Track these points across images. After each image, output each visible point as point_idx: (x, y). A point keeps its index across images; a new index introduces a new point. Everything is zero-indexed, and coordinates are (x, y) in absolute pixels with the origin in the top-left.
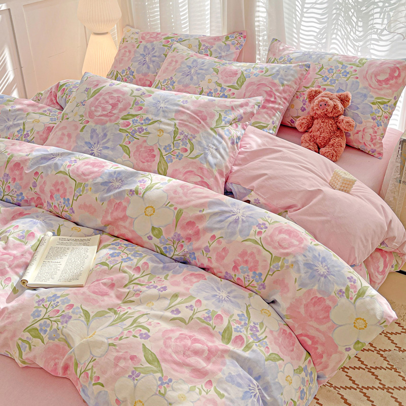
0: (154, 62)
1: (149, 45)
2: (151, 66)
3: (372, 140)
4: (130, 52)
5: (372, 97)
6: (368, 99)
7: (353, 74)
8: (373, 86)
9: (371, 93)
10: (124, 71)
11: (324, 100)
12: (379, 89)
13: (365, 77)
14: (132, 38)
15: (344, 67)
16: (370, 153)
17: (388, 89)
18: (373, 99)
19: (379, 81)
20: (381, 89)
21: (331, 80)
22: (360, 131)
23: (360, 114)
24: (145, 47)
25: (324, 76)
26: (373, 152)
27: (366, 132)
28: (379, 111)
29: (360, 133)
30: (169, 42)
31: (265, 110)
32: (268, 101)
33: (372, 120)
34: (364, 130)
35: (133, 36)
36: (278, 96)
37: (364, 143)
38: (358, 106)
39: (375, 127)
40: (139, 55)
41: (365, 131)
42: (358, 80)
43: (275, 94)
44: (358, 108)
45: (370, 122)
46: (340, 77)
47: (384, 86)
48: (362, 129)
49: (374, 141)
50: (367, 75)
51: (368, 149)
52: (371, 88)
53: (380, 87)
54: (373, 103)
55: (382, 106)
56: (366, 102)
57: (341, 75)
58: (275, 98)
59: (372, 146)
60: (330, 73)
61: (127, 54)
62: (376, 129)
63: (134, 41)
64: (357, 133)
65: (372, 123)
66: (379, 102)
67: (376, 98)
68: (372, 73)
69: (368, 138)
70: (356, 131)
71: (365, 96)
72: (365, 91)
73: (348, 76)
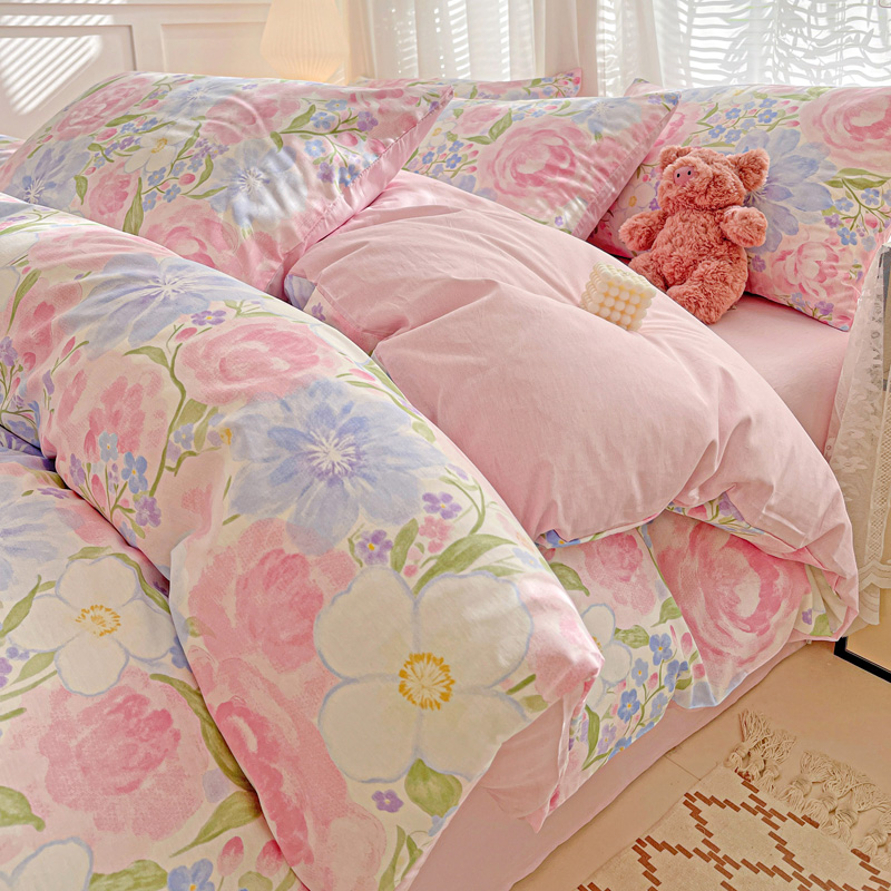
5: (832, 168)
6: (819, 172)
7: (787, 115)
8: (837, 141)
9: (828, 159)
12: (853, 149)
13: (817, 122)
16: (818, 314)
17: (878, 148)
18: (835, 173)
19: (855, 130)
20: (861, 149)
21: (730, 133)
22: (790, 253)
23: (793, 210)
25: (714, 125)
26: (826, 312)
27: (806, 257)
28: (850, 205)
29: (788, 257)
31: (540, 189)
32: (553, 169)
33: (827, 227)
34: (800, 251)
36: (582, 161)
37: (801, 286)
38: (790, 189)
39: (834, 244)
41: (804, 253)
42: (797, 128)
43: (573, 155)
44: (789, 195)
45: (821, 230)
46: (754, 125)
47: (869, 141)
48: (796, 248)
49: (828, 282)
50: (824, 116)
51: (810, 303)
52: (830, 146)
53: (857, 144)
54: (834, 184)
55: (859, 193)
56: (813, 178)
57: (756, 120)
58: (572, 164)
59: (823, 295)
60: (730, 118)
62: (836, 249)
64: (782, 258)
65: (824, 232)
66: (851, 182)
67: (844, 171)
68: (839, 112)
70: (778, 253)
71: (813, 165)
72: (813, 154)
73: (774, 120)
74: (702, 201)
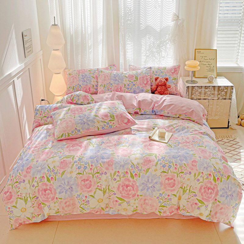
0: (88, 80)
1: (84, 74)
2: (88, 81)
3: (176, 90)
4: (76, 78)
10: (76, 86)
11: (161, 80)
14: (74, 73)
15: (160, 70)
24: (82, 75)
30: (91, 72)
35: (73, 72)
40: (81, 79)
51: (175, 93)
61: (75, 79)
63: (76, 74)
69: (174, 90)
74: (163, 84)
